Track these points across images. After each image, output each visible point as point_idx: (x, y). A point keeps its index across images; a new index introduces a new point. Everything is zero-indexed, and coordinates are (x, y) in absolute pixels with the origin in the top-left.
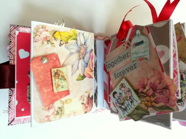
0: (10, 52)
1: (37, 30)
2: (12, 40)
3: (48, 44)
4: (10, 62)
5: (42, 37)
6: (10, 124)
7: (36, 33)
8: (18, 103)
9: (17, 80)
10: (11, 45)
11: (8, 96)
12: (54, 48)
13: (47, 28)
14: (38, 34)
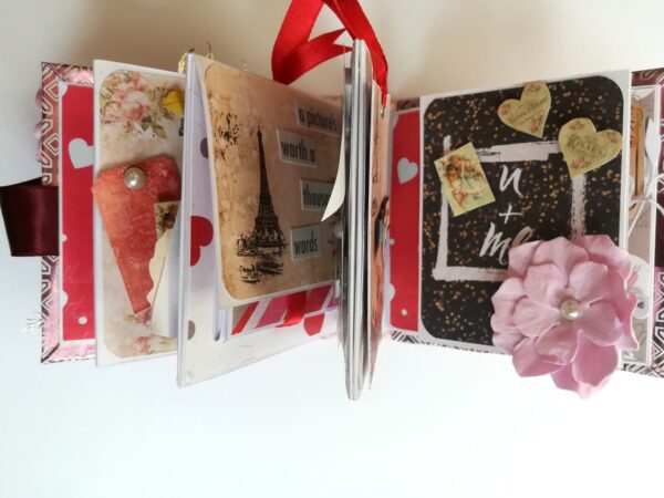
0: (43, 148)
1: (110, 87)
2: (49, 110)
3: (144, 128)
4: (45, 179)
5: (127, 107)
6: (46, 358)
7: (109, 97)
8: (69, 301)
9: (64, 233)
10: (46, 125)
11: (40, 280)
12: (163, 140)
13: (142, 82)
14: (113, 98)
